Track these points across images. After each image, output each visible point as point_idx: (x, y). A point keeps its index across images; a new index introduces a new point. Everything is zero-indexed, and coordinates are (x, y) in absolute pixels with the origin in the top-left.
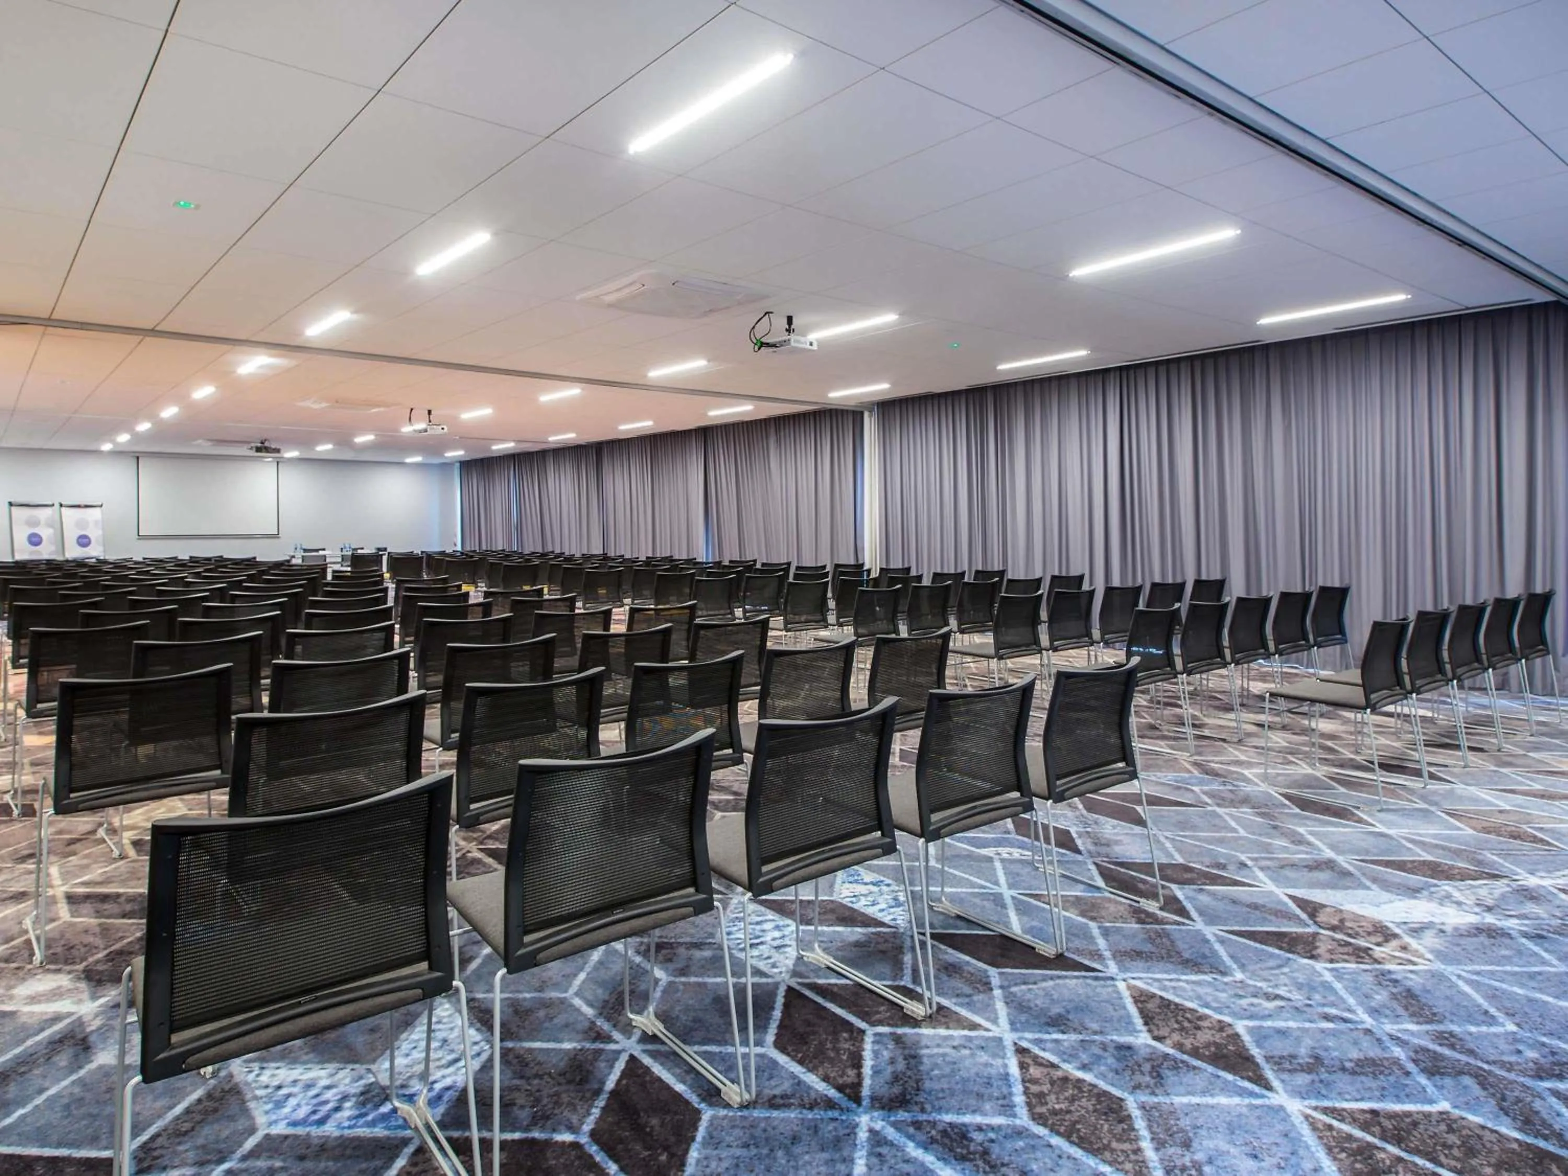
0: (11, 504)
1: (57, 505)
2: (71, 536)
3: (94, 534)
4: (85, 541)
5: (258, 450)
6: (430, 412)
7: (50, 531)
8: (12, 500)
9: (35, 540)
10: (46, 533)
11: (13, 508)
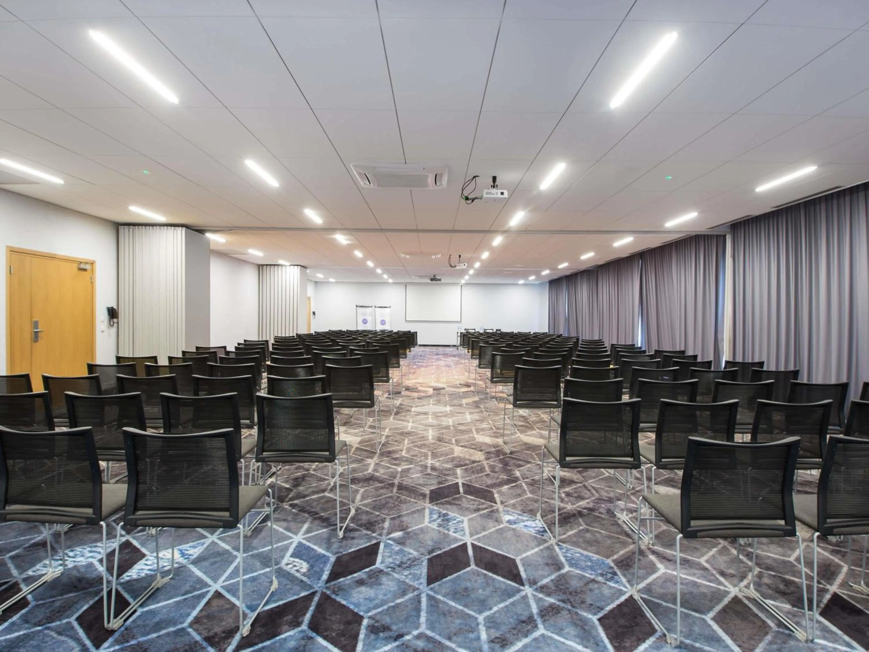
0: (357, 306)
1: (374, 307)
2: (378, 321)
3: (387, 320)
4: (384, 322)
5: (432, 280)
6: (460, 256)
7: (371, 318)
8: (357, 304)
9: (365, 322)
10: (369, 319)
11: (358, 308)
